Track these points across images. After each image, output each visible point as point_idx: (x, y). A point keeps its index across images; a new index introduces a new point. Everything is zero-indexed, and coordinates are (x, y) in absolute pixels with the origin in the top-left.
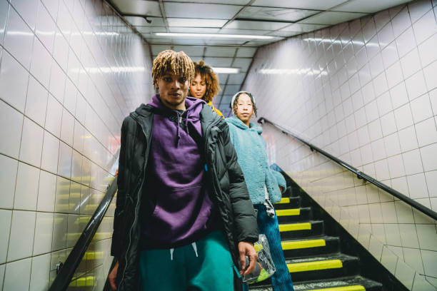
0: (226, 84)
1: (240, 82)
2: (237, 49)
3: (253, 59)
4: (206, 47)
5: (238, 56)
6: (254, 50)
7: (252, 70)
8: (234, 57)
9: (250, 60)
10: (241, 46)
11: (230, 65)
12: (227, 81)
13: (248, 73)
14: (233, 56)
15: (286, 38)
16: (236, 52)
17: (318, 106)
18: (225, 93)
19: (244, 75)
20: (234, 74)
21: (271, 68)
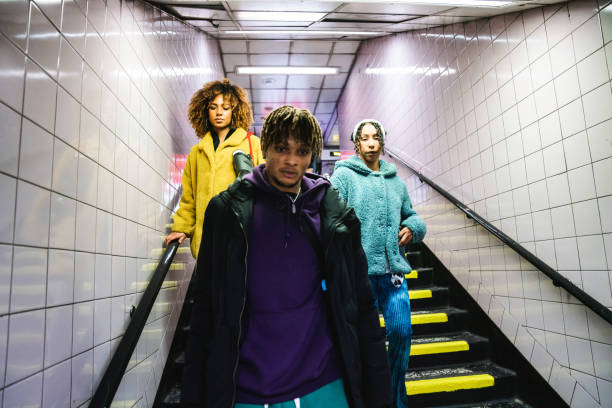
0: (321, 89)
1: (340, 86)
2: (334, 43)
3: (357, 55)
4: (292, 41)
5: (335, 52)
6: (357, 44)
7: (356, 70)
8: (331, 54)
9: (351, 58)
10: (339, 39)
11: (325, 63)
12: (323, 84)
13: (349, 73)
14: (328, 52)
15: (395, 34)
16: (333, 47)
17: (430, 125)
18: (321, 100)
19: (345, 76)
20: (333, 75)
21: (381, 66)
